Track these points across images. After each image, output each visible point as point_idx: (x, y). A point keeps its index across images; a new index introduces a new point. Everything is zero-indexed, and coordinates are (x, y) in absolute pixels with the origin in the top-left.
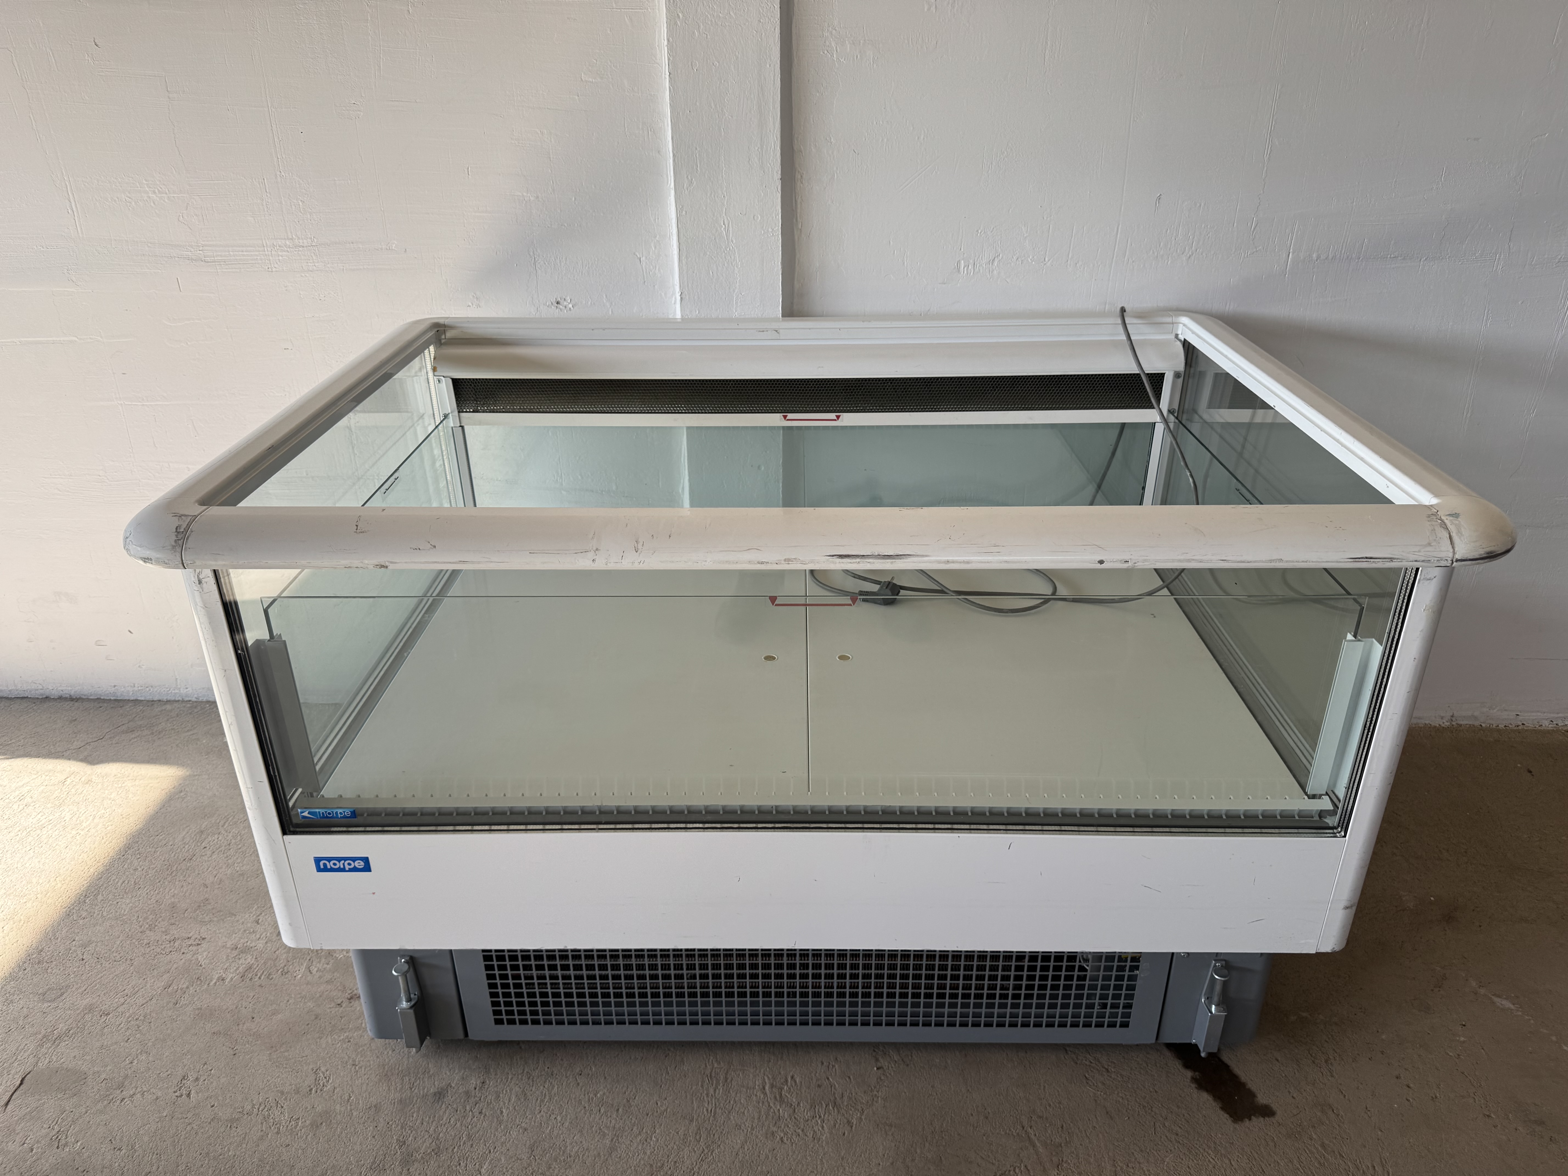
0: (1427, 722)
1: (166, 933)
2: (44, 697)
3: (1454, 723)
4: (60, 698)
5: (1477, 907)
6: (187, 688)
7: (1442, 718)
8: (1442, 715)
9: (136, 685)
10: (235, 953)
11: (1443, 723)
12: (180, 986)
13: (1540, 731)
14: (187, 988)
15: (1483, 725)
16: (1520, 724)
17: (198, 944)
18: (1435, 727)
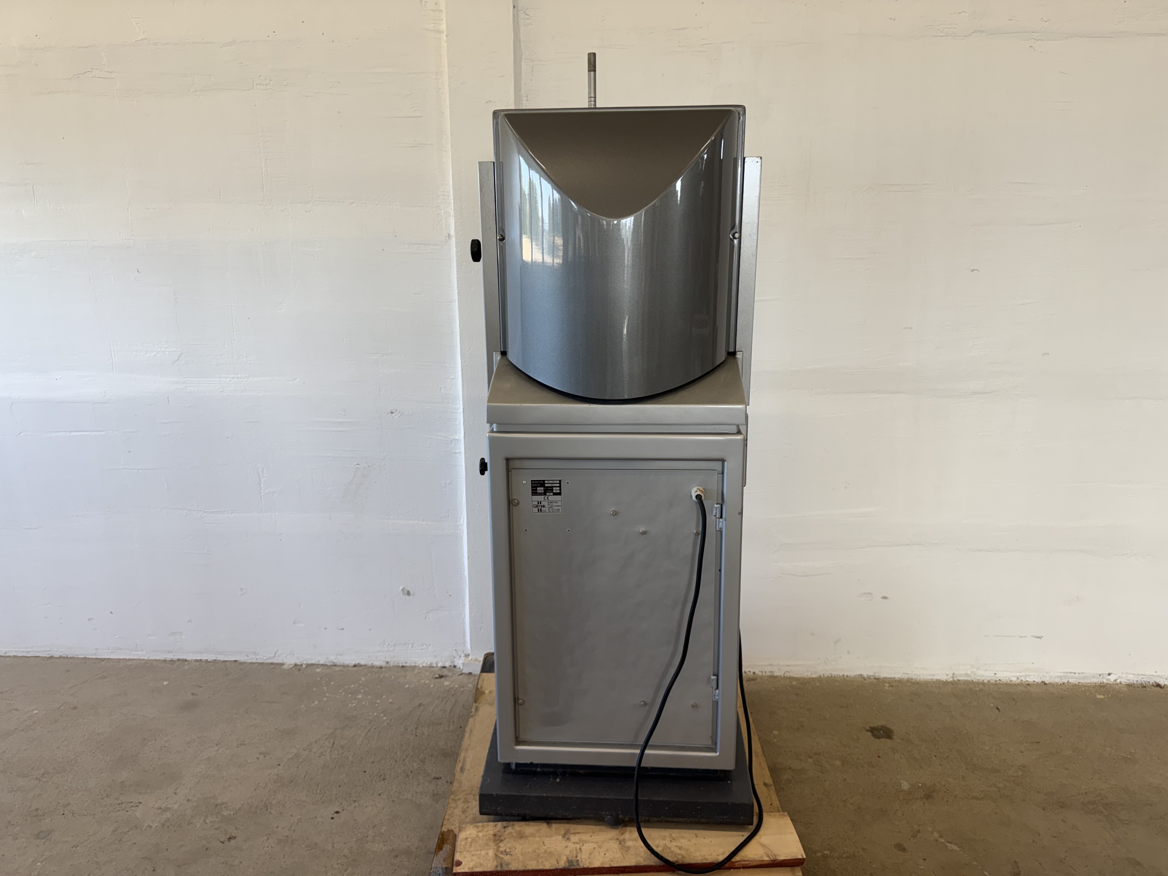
0: (938, 678)
1: (117, 799)
2: (50, 656)
3: (955, 679)
4: (60, 657)
5: (948, 790)
6: (143, 651)
7: (947, 675)
8: (947, 673)
9: (111, 648)
10: (159, 811)
11: (948, 679)
12: (123, 831)
13: (1010, 684)
14: (128, 831)
15: (974, 680)
16: (998, 680)
17: (137, 806)
18: (943, 681)
